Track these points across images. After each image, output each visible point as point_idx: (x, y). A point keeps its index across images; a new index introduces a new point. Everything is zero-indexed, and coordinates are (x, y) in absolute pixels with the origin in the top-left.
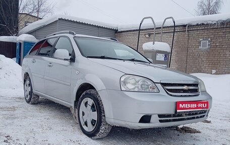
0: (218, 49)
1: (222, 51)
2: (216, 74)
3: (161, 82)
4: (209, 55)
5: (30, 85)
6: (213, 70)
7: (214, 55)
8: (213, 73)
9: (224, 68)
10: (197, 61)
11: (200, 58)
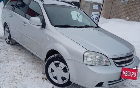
0: (133, 3)
1: (135, 5)
2: (129, 20)
3: (113, 58)
4: (126, 7)
5: (9, 32)
6: (127, 18)
7: (130, 8)
8: (127, 19)
9: (134, 17)
10: (118, 10)
11: (120, 8)
